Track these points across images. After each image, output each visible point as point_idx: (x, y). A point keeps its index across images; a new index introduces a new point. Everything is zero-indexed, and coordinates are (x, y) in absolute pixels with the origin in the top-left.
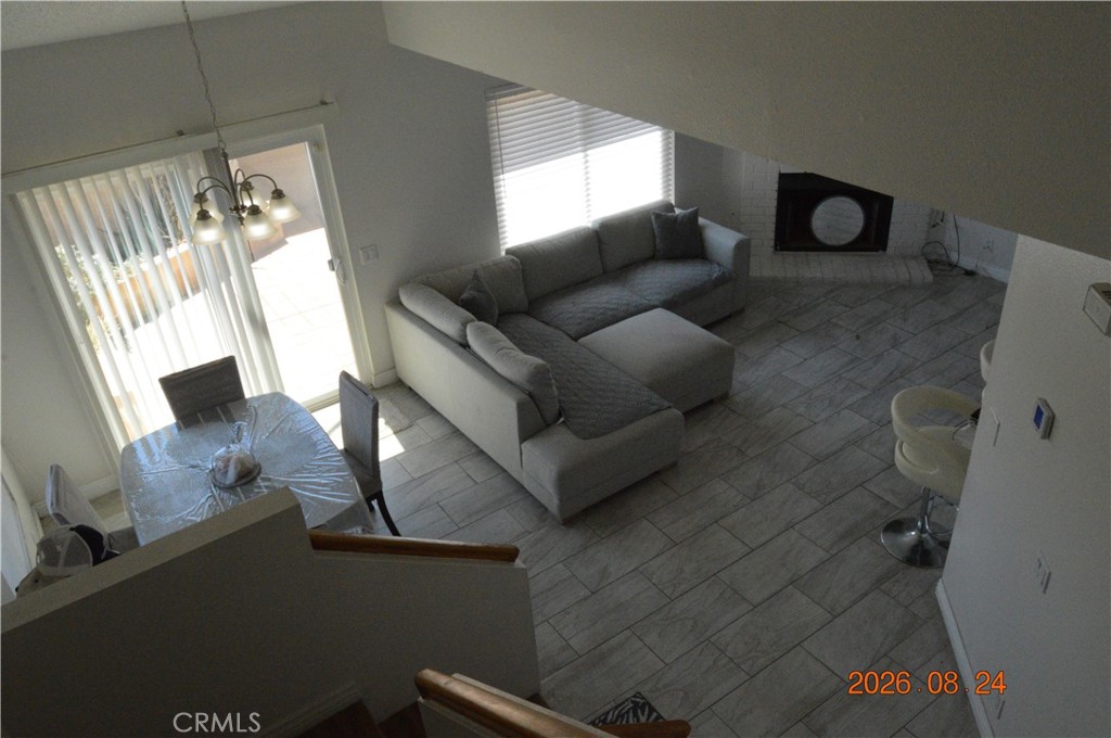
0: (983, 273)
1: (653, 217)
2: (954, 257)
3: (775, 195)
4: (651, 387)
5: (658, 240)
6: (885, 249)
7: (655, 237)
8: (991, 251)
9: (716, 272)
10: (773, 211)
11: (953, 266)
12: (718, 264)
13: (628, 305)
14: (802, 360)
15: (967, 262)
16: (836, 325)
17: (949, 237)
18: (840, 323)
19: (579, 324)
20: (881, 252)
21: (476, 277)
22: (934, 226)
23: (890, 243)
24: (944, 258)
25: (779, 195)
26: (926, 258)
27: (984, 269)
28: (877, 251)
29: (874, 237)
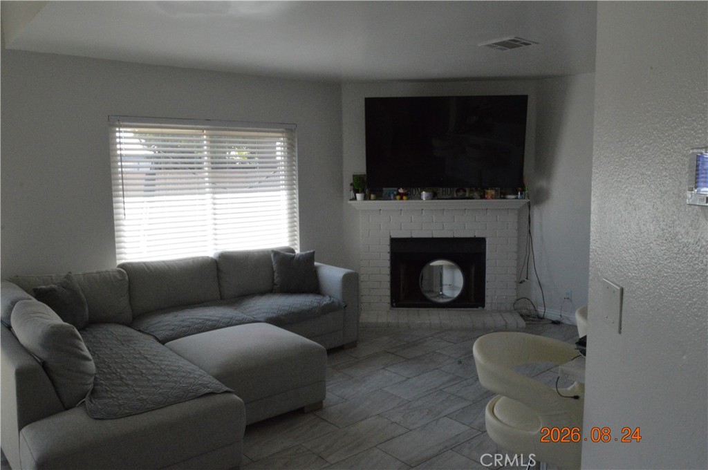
0: (567, 322)
1: (272, 255)
2: (541, 311)
3: (388, 256)
4: (217, 377)
5: (276, 274)
6: (483, 306)
7: (273, 272)
8: (571, 301)
9: (326, 300)
10: (387, 271)
11: (541, 318)
12: (330, 297)
13: (231, 318)
14: (404, 379)
15: (553, 314)
16: (440, 354)
17: (536, 295)
18: (444, 353)
19: (173, 330)
20: (480, 308)
21: (68, 277)
22: (521, 282)
23: (488, 300)
24: (533, 312)
25: (391, 257)
26: (519, 313)
27: (567, 318)
28: (477, 307)
29: (473, 296)
